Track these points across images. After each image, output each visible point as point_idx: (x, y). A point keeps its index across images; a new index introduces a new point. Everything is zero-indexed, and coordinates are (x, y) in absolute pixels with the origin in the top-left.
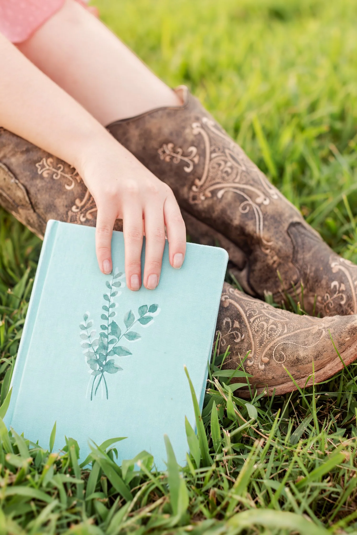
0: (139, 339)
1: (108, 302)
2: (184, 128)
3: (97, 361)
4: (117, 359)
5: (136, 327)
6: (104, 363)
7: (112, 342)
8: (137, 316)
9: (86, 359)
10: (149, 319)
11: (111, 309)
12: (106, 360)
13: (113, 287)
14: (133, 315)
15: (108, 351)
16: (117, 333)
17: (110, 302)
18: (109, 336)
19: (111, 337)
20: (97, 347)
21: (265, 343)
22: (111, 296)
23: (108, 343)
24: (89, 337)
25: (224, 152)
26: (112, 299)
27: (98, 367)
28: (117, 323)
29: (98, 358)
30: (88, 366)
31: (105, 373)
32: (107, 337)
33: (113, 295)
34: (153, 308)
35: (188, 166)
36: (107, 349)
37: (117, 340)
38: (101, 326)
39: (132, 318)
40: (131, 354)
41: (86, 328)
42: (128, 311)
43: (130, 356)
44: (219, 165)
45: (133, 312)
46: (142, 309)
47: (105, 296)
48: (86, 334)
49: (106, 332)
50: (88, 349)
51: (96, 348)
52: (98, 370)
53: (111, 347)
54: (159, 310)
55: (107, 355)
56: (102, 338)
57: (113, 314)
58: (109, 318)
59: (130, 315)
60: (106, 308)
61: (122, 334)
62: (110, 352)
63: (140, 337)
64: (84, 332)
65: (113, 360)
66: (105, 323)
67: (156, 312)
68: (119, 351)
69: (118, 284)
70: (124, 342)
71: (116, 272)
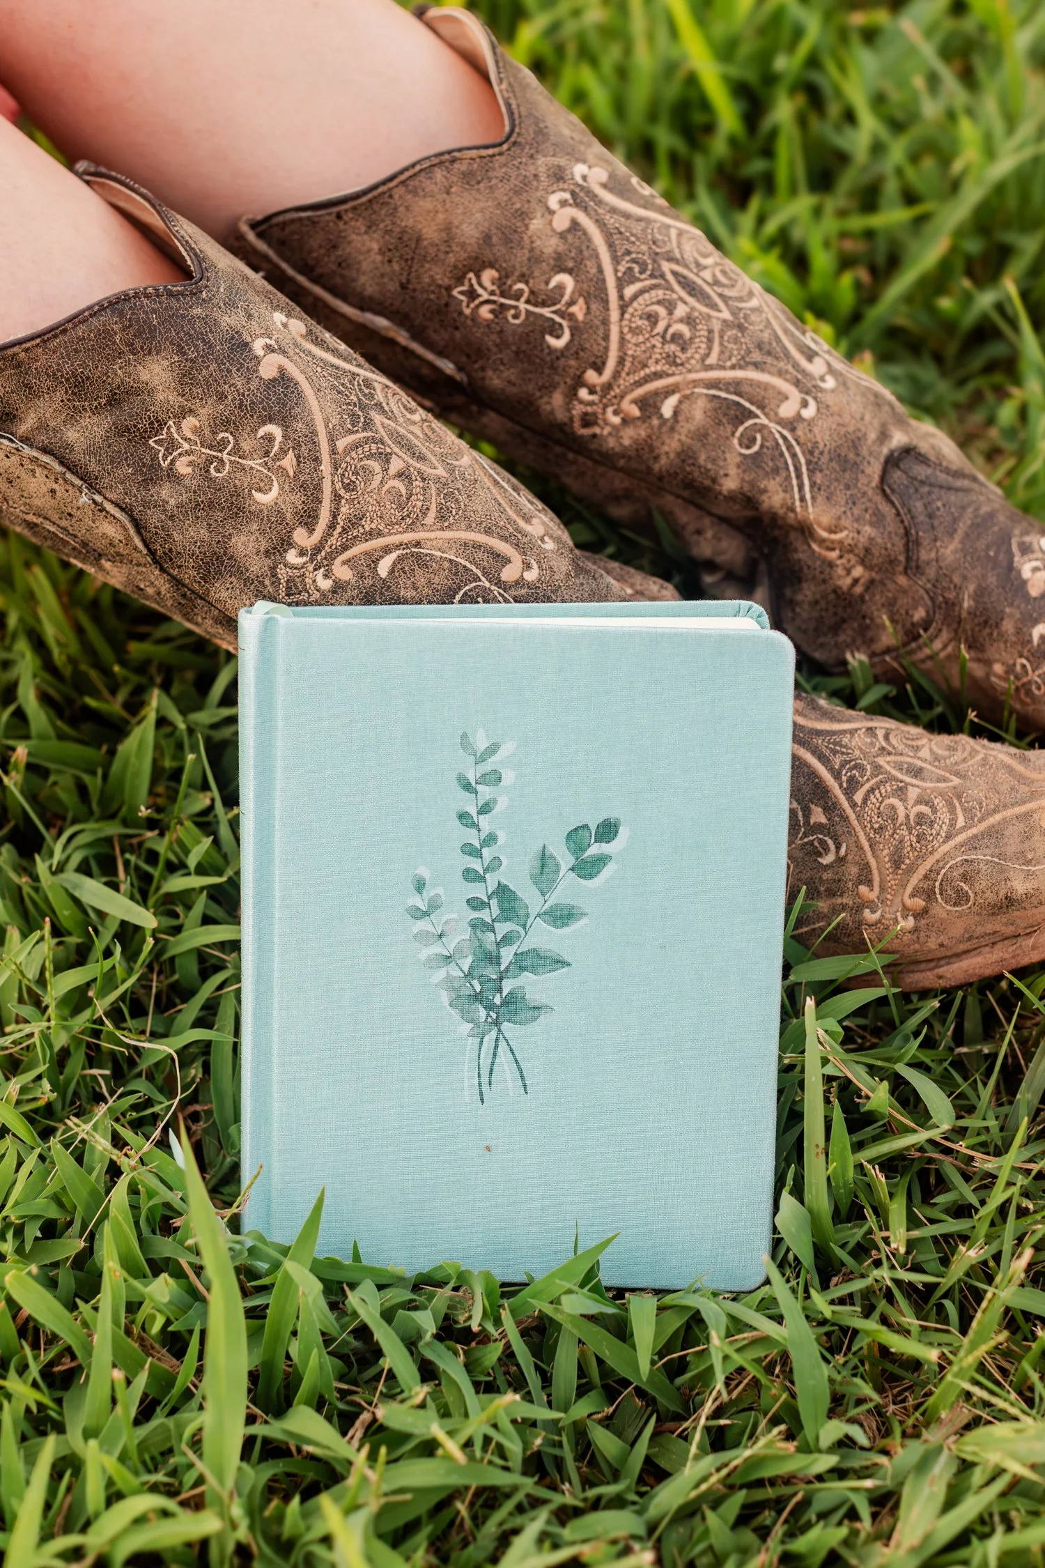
0: (584, 921)
1: (474, 832)
2: (524, 216)
3: (477, 997)
4: (531, 985)
5: (568, 888)
6: (497, 1000)
7: (507, 940)
8: (565, 859)
9: (445, 997)
10: (601, 861)
11: (485, 851)
12: (500, 991)
13: (479, 788)
14: (552, 857)
15: (503, 968)
16: (516, 913)
17: (479, 830)
18: (496, 925)
19: (502, 928)
20: (469, 960)
21: (907, 861)
22: (479, 813)
23: (498, 945)
24: (441, 936)
25: (657, 274)
26: (484, 821)
27: (482, 1013)
28: (511, 887)
29: (478, 988)
30: (455, 1014)
31: (505, 1026)
32: (491, 928)
33: (485, 809)
34: (608, 830)
35: (556, 331)
36: (499, 963)
37: (523, 933)
38: (468, 902)
39: (550, 864)
40: (568, 964)
41: (427, 914)
42: (537, 848)
43: (565, 970)
44: (652, 318)
45: (551, 849)
46: (576, 838)
47: (463, 817)
48: (431, 929)
49: (485, 915)
50: (445, 969)
51: (466, 964)
52: (486, 1021)
53: (507, 954)
54: (623, 832)
55: (501, 978)
56: (479, 933)
57: (496, 863)
58: (487, 876)
59: (544, 859)
60: (471, 851)
61: (533, 915)
62: (507, 968)
63: (585, 914)
64: (422, 925)
65: (522, 988)
66: (479, 891)
67: (616, 840)
68: (533, 961)
69: (494, 778)
70: (541, 936)
71: (482, 743)
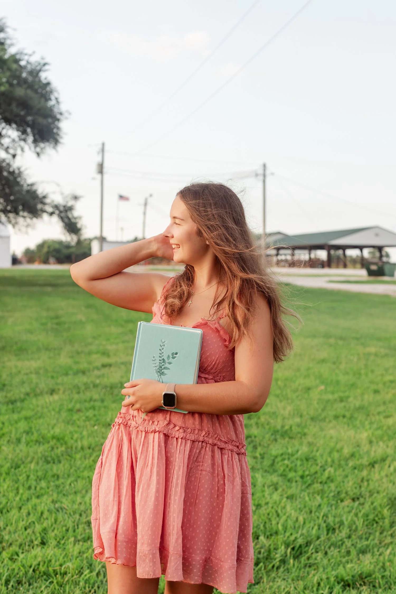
3: (159, 372)
4: (165, 371)
5: (171, 360)
6: (161, 372)
7: (163, 365)
8: (171, 356)
9: (155, 371)
10: (175, 357)
11: (162, 354)
13: (162, 346)
19: (163, 364)
24: (155, 364)
26: (162, 350)
27: (159, 374)
28: (164, 359)
30: (156, 373)
31: (162, 376)
33: (163, 349)
34: (176, 354)
37: (165, 365)
38: (159, 360)
40: (170, 369)
41: (154, 361)
46: (173, 354)
47: (160, 349)
49: (161, 362)
50: (155, 368)
51: (158, 367)
53: (163, 367)
54: (178, 354)
55: (162, 370)
56: (160, 364)
57: (163, 356)
59: (169, 356)
60: (160, 354)
61: (166, 363)
63: (172, 363)
66: (161, 359)
68: (166, 368)
69: (164, 345)
70: (167, 365)
71: (163, 341)
